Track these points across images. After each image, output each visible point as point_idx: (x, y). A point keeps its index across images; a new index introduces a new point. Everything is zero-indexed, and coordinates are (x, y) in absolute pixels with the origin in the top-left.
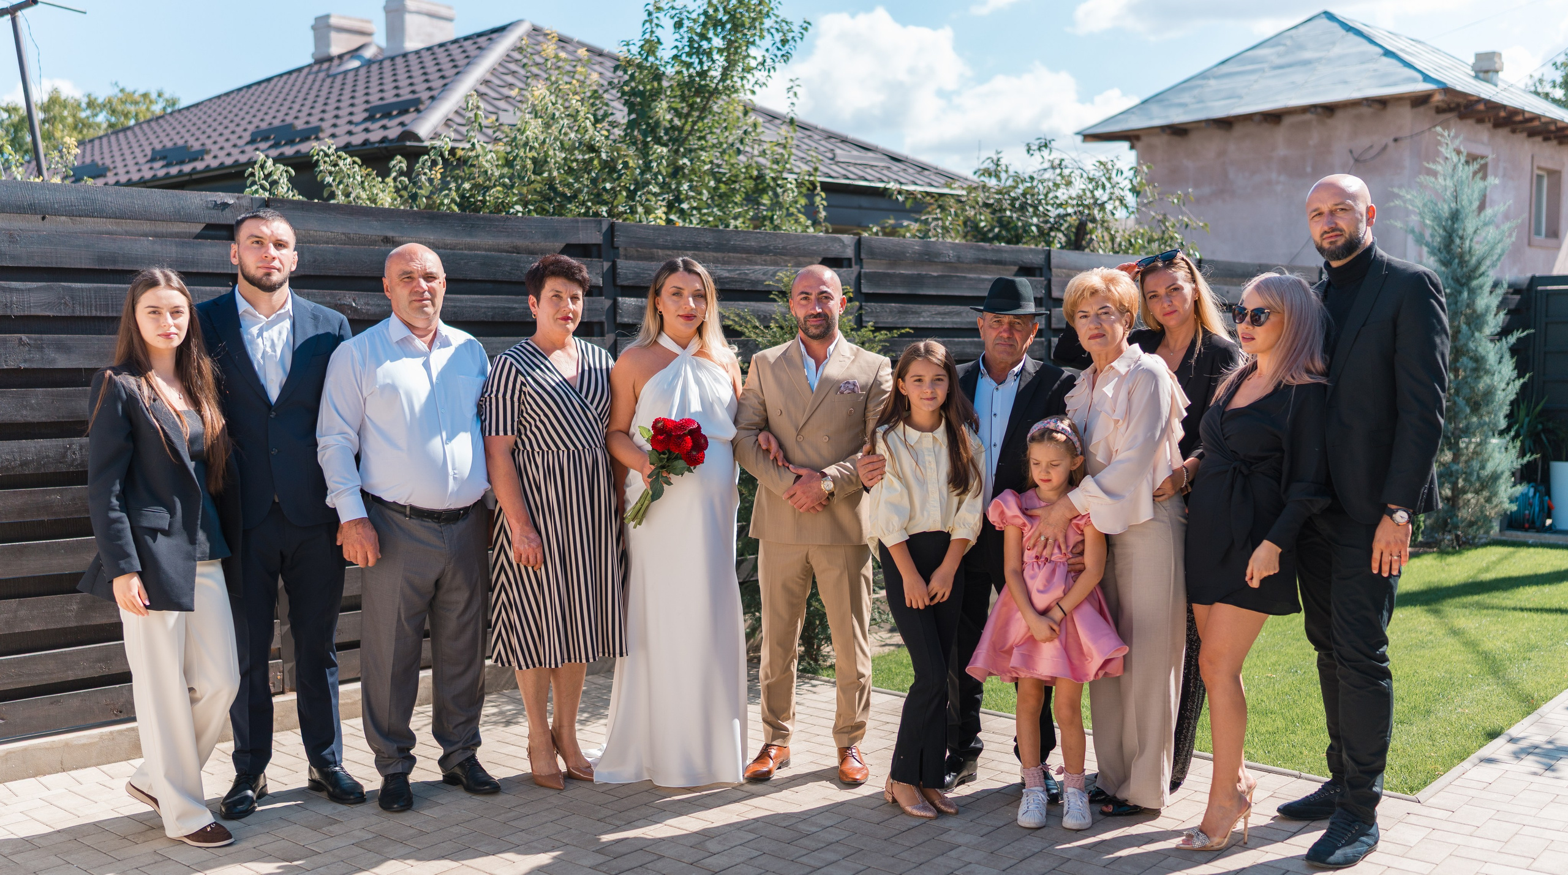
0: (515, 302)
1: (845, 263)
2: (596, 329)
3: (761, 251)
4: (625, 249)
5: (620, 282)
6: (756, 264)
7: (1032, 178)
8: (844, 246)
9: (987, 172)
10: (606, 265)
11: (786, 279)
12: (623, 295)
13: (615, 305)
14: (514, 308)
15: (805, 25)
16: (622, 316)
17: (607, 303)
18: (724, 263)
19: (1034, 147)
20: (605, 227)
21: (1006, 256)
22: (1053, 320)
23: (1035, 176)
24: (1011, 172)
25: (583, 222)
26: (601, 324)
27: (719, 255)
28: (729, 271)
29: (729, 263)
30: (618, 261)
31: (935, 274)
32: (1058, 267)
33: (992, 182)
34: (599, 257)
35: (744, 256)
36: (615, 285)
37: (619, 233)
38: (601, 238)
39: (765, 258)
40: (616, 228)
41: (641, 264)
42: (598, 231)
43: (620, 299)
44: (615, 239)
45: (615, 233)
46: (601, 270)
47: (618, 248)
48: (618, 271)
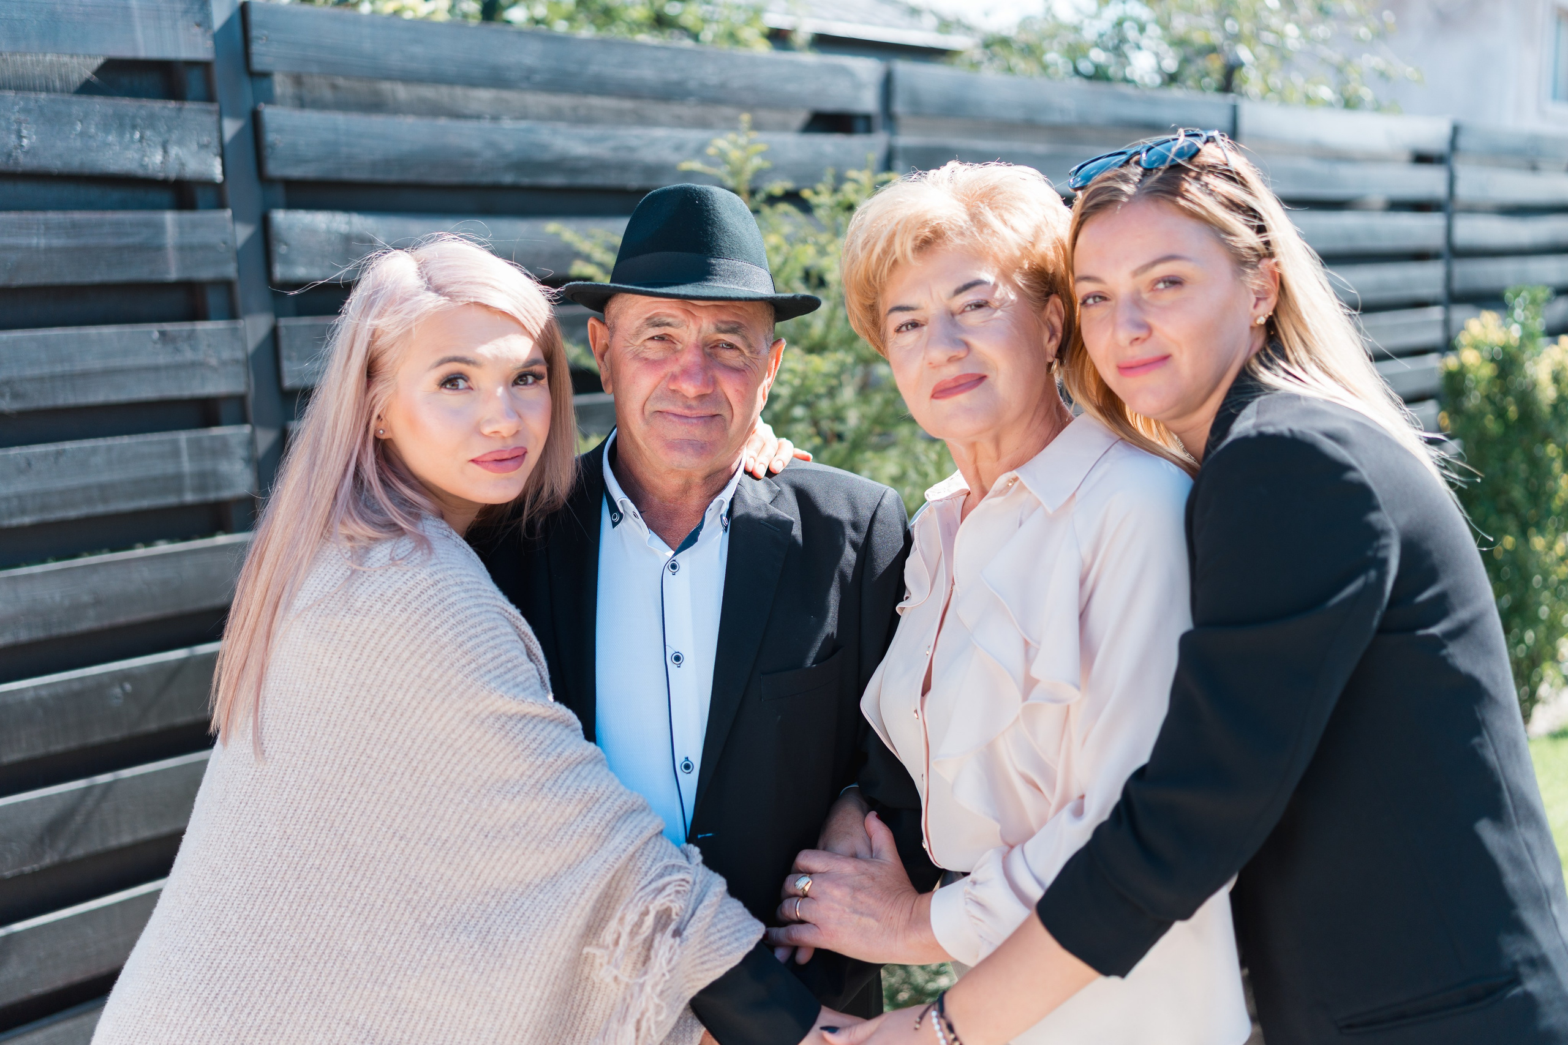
1: (860, 124)
2: (214, 300)
4: (298, 80)
5: (275, 169)
8: (858, 85)
10: (232, 123)
11: (735, 155)
12: (290, 206)
13: (265, 234)
16: (288, 261)
20: (220, 14)
26: (227, 285)
28: (589, 141)
29: (588, 120)
30: (271, 114)
31: (1040, 148)
32: (1252, 135)
34: (210, 97)
35: (628, 104)
37: (266, 32)
38: (210, 43)
39: (677, 109)
40: (255, 17)
41: (340, 119)
42: (199, 25)
43: (280, 217)
44: (256, 48)
45: (255, 32)
46: (215, 134)
47: (266, 75)
48: (271, 137)
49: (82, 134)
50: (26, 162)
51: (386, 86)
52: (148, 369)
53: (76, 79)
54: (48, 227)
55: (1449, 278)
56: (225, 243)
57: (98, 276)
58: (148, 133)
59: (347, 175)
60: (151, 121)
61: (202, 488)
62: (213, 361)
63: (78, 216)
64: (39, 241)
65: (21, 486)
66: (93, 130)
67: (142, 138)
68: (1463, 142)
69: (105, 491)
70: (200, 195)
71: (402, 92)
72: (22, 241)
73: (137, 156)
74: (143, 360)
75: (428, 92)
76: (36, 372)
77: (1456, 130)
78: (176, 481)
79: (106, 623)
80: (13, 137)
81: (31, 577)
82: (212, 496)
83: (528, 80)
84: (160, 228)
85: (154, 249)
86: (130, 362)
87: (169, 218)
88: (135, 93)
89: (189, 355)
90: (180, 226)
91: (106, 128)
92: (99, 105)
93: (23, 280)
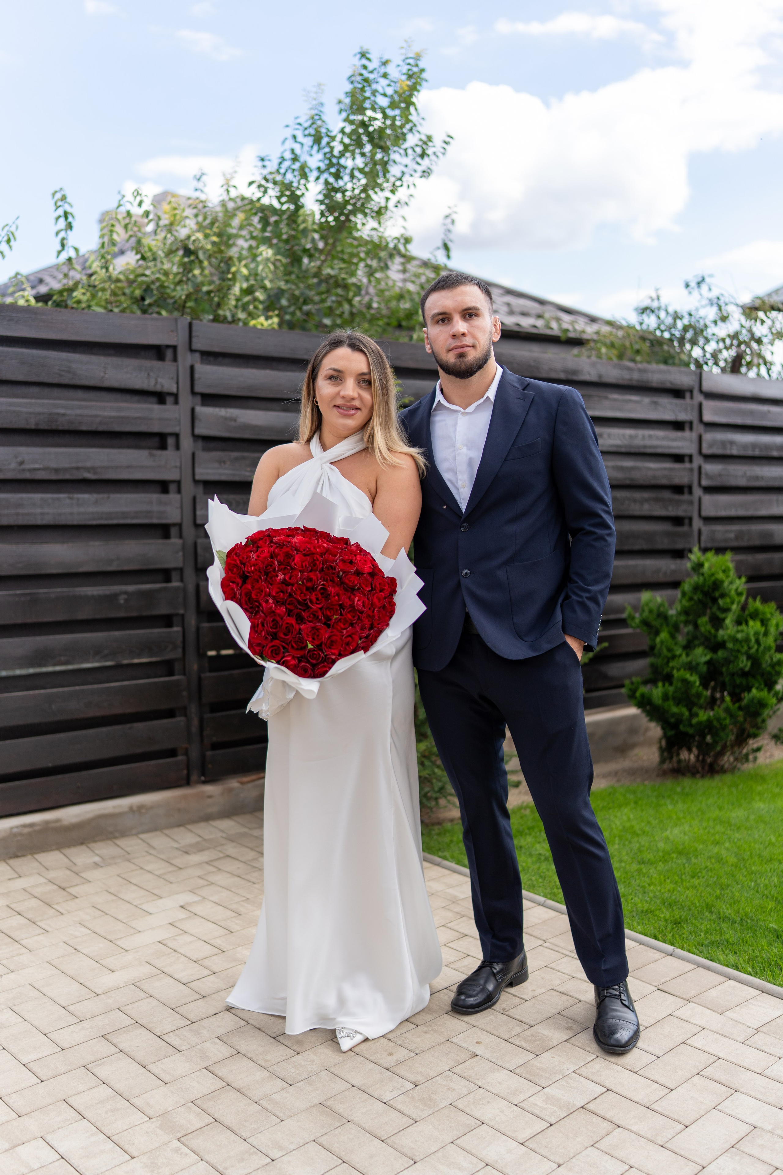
0: (68, 408)
2: (171, 441)
5: (198, 389)
7: (690, 315)
9: (645, 310)
10: (184, 368)
12: (204, 404)
13: (193, 416)
14: (64, 415)
15: (448, 139)
16: (201, 426)
17: (184, 410)
19: (693, 284)
20: (182, 325)
22: (704, 445)
23: (692, 313)
24: (671, 310)
26: (176, 435)
33: (651, 322)
34: (175, 360)
36: (195, 394)
37: (199, 333)
38: (176, 338)
40: (195, 327)
42: (172, 331)
43: (200, 409)
44: (194, 340)
45: (194, 334)
46: (176, 374)
47: (198, 350)
48: (197, 376)
49: (127, 373)
50: (107, 383)
52: (143, 467)
54: (112, 408)
56: (177, 417)
57: (128, 428)
58: (151, 373)
60: (152, 369)
61: (159, 517)
62: (168, 466)
63: (121, 405)
64: (107, 413)
66: (130, 371)
67: (148, 375)
69: (124, 515)
70: (168, 398)
72: (103, 413)
73: (146, 382)
74: (142, 463)
84: (152, 411)
86: (136, 464)
87: (157, 407)
88: (146, 358)
91: (135, 371)
92: (134, 362)
93: (101, 428)
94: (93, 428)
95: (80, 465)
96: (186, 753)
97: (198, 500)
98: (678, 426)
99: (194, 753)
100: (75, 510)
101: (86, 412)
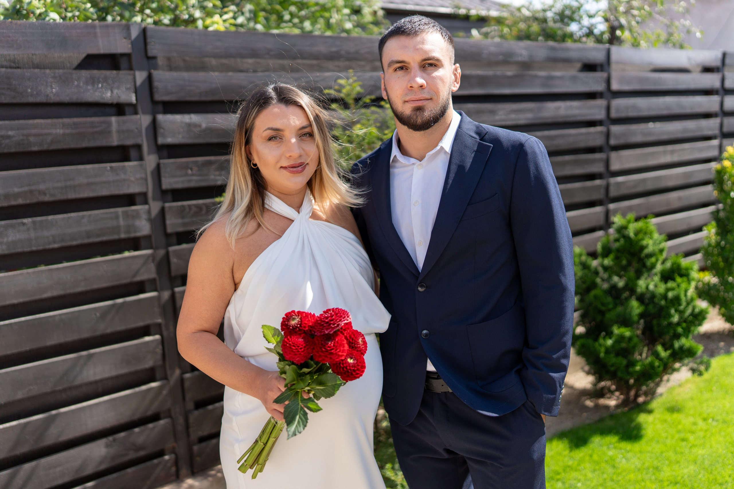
0: (12, 129)
2: (133, 153)
3: (333, 57)
4: (169, 59)
5: (158, 97)
6: (329, 70)
10: (141, 76)
12: (165, 112)
13: (154, 125)
14: (9, 137)
16: (163, 136)
17: (145, 120)
18: (294, 70)
20: (135, 33)
21: (573, 55)
22: (612, 111)
25: (101, 27)
27: (286, 62)
30: (156, 74)
31: (509, 73)
32: (618, 63)
34: (131, 68)
35: (314, 62)
36: (154, 103)
37: (153, 40)
38: (130, 46)
39: (337, 63)
40: (149, 34)
41: (186, 75)
42: (125, 38)
43: (161, 117)
44: (149, 47)
45: (149, 40)
46: (133, 84)
47: (154, 58)
48: (156, 84)
49: (78, 86)
50: (53, 99)
51: (207, 59)
52: (105, 182)
53: (76, 63)
54: (64, 126)
55: (721, 125)
56: (137, 129)
57: (85, 144)
58: (105, 84)
59: (188, 99)
60: (106, 79)
61: (128, 232)
62: (132, 179)
63: (75, 120)
64: (60, 131)
65: (54, 231)
66: (82, 84)
67: (102, 86)
68: (728, 61)
69: (89, 234)
70: (127, 109)
71: (214, 62)
72: (53, 131)
73: (100, 94)
74: (103, 179)
75: (225, 61)
76: (59, 185)
77: (724, 55)
78: (116, 229)
79: (89, 288)
80: (49, 88)
81: (58, 269)
82: (132, 235)
83: (269, 54)
84: (110, 124)
85: (107, 132)
86: (98, 179)
87: (114, 119)
88: (99, 68)
89: (123, 176)
90: (118, 122)
91: (87, 83)
92: (85, 73)
93: (54, 147)
94: (45, 147)
95: (33, 188)
96: (173, 451)
97: (166, 210)
98: (591, 96)
99: (182, 450)
100: (32, 234)
101: (34, 131)
